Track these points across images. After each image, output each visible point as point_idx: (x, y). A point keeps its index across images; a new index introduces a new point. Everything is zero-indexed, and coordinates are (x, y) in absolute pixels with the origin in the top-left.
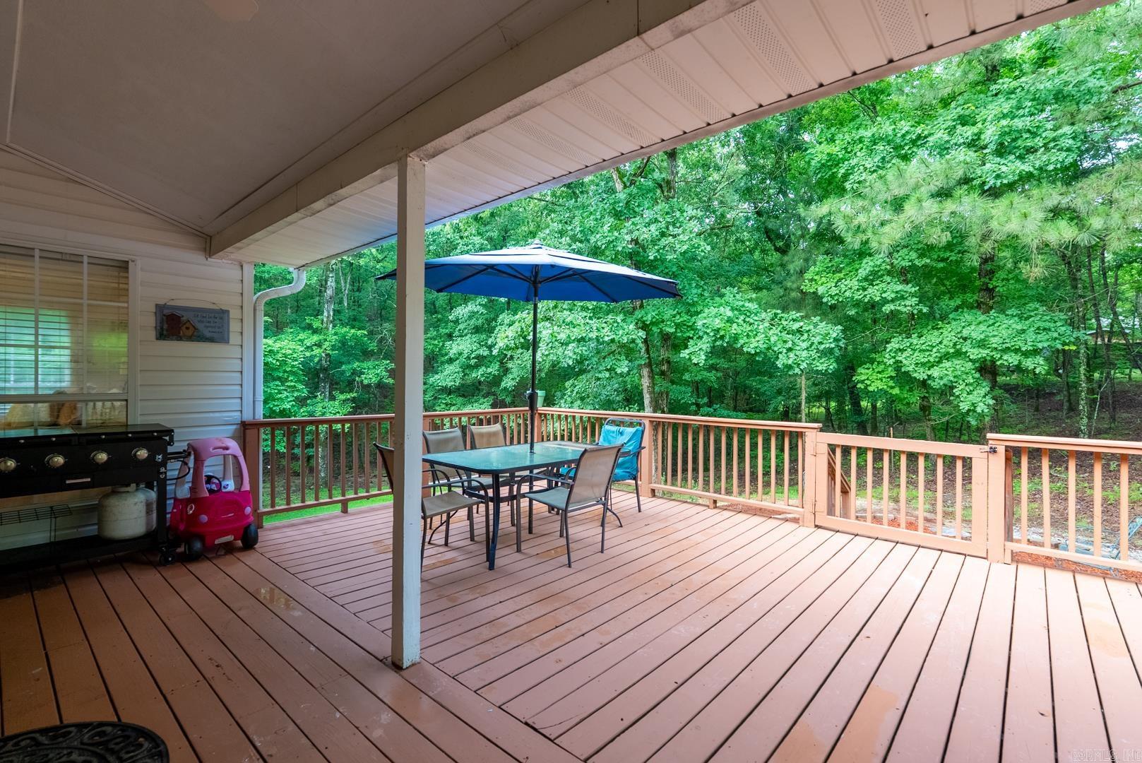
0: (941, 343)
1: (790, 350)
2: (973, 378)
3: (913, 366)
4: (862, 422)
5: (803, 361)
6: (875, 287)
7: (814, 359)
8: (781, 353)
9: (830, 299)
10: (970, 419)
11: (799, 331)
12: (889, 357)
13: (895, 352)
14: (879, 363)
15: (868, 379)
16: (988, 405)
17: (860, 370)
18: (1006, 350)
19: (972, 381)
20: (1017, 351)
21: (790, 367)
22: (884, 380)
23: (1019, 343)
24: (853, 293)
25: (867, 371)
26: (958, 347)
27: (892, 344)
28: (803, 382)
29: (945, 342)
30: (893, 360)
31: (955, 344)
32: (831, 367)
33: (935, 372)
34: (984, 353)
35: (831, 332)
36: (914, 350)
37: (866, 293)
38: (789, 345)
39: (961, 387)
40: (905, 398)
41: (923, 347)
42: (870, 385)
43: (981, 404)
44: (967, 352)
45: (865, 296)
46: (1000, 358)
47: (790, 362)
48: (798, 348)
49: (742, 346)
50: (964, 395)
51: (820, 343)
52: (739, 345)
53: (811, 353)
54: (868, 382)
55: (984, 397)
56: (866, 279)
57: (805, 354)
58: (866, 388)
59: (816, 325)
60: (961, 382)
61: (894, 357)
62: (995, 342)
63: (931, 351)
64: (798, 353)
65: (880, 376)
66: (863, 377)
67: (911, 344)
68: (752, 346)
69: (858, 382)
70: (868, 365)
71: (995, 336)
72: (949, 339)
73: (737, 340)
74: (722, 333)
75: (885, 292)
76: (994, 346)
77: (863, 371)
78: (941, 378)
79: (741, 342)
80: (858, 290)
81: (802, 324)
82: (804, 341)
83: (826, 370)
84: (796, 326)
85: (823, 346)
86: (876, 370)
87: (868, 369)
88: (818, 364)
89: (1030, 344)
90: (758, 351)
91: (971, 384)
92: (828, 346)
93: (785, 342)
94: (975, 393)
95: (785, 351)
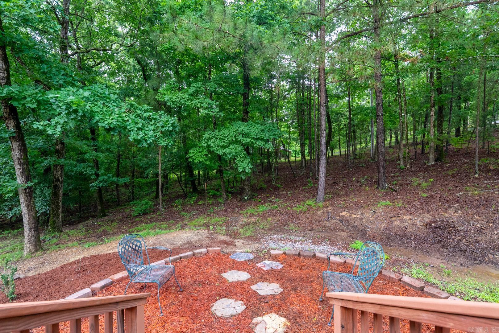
0: (229, 135)
1: (140, 129)
2: (244, 154)
3: (216, 147)
4: (193, 180)
5: (149, 138)
6: (197, 100)
7: (158, 138)
8: (133, 130)
9: (172, 104)
10: (242, 176)
11: (149, 119)
12: (204, 142)
13: (208, 140)
14: (200, 147)
15: (194, 156)
16: (250, 168)
17: (191, 151)
18: (258, 139)
19: (243, 155)
20: (262, 139)
21: (139, 141)
22: (202, 156)
23: (263, 135)
24: (185, 101)
25: (193, 151)
26: (237, 137)
27: (206, 135)
28: (160, 158)
29: (231, 135)
30: (206, 144)
31: (235, 137)
32: (170, 144)
33: (227, 151)
34: (249, 140)
35: (170, 120)
36: (217, 139)
37: (192, 102)
38: (140, 125)
39: (238, 159)
40: (212, 167)
41: (221, 137)
42: (195, 159)
43: (247, 168)
44: (241, 140)
45: (192, 104)
46: (256, 143)
47: (139, 138)
48: (147, 129)
49: (97, 122)
50: (240, 163)
51: (163, 127)
52: (95, 121)
53: (156, 134)
54: (194, 157)
55: (248, 164)
56: (192, 95)
57: (151, 133)
58: (193, 161)
59: (160, 116)
60: (238, 156)
61: (207, 142)
62: (253, 134)
63: (225, 139)
64: (146, 132)
65: (200, 154)
66: (192, 155)
67: (215, 135)
68: (106, 122)
69: (189, 158)
70: (194, 148)
71: (253, 132)
72: (232, 133)
73: (93, 117)
74: (74, 107)
75: (202, 103)
76: (253, 136)
77: (192, 151)
78: (230, 154)
79: (97, 118)
80: (188, 100)
81: (151, 114)
82: (152, 125)
83: (166, 146)
84: (147, 114)
85: (164, 129)
86: (198, 151)
87: (194, 150)
88: (161, 142)
89: (267, 136)
90: (112, 126)
91: (243, 157)
92: (167, 128)
93: (137, 123)
94: (244, 162)
95: (135, 129)
